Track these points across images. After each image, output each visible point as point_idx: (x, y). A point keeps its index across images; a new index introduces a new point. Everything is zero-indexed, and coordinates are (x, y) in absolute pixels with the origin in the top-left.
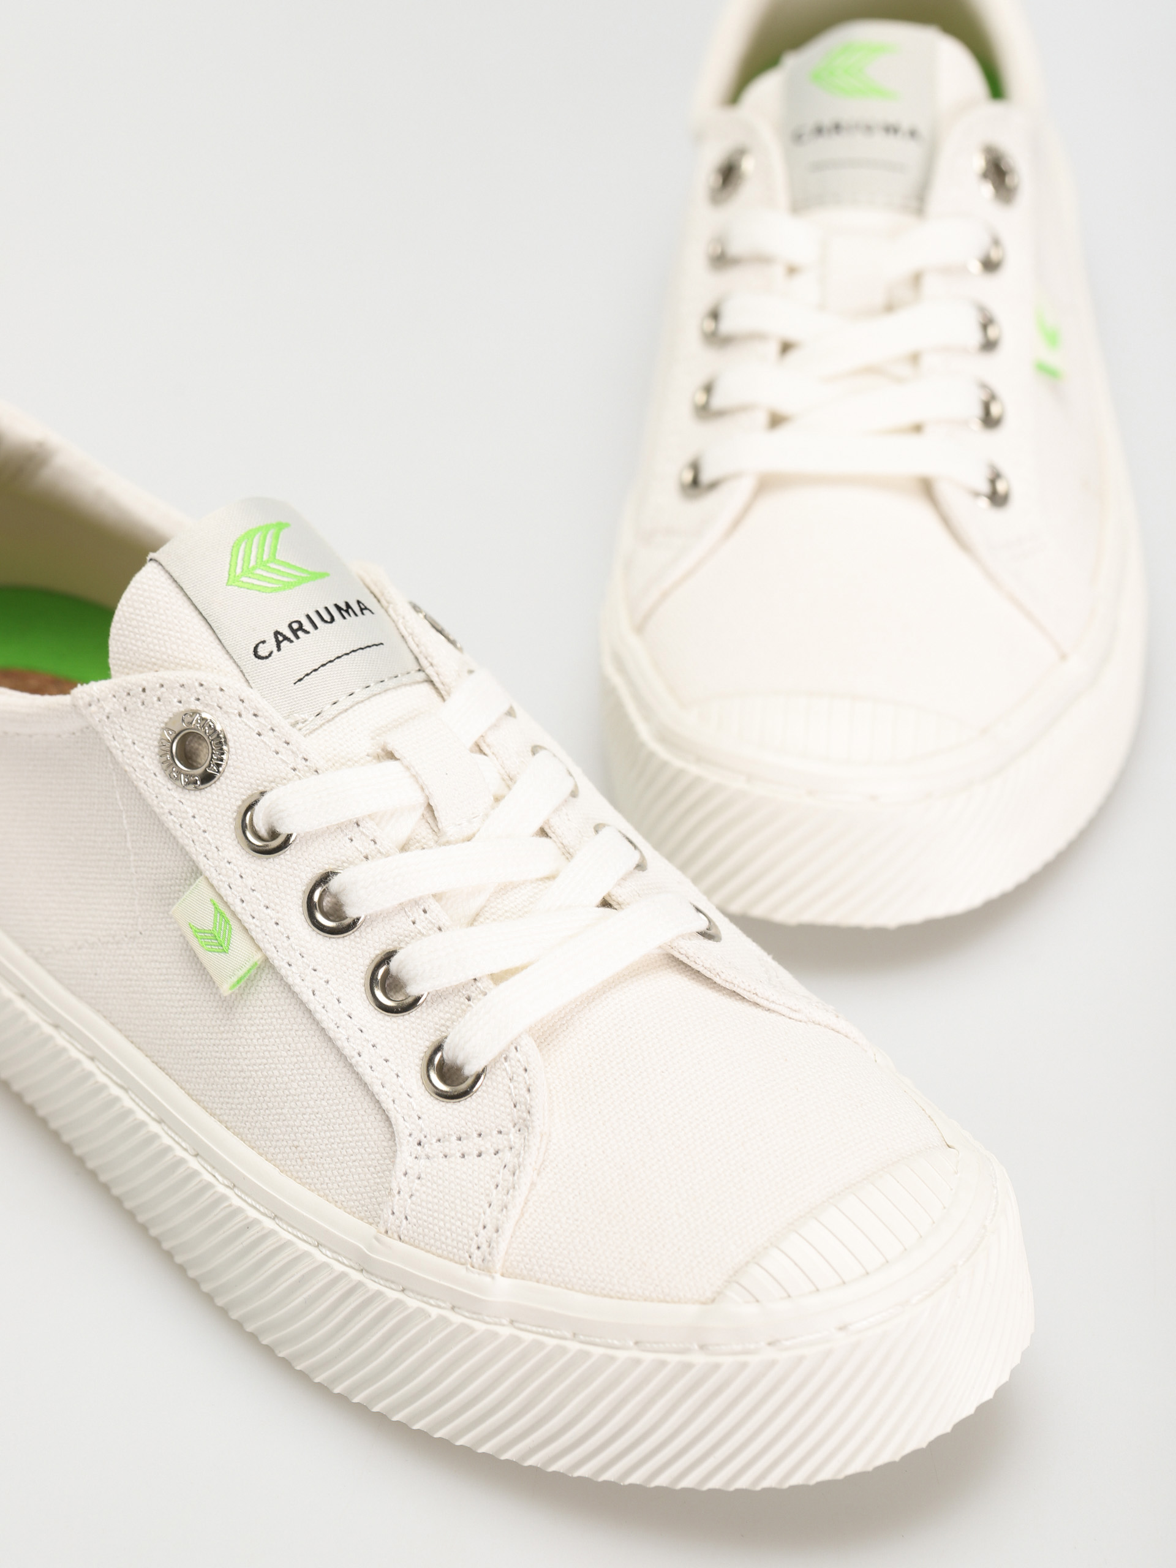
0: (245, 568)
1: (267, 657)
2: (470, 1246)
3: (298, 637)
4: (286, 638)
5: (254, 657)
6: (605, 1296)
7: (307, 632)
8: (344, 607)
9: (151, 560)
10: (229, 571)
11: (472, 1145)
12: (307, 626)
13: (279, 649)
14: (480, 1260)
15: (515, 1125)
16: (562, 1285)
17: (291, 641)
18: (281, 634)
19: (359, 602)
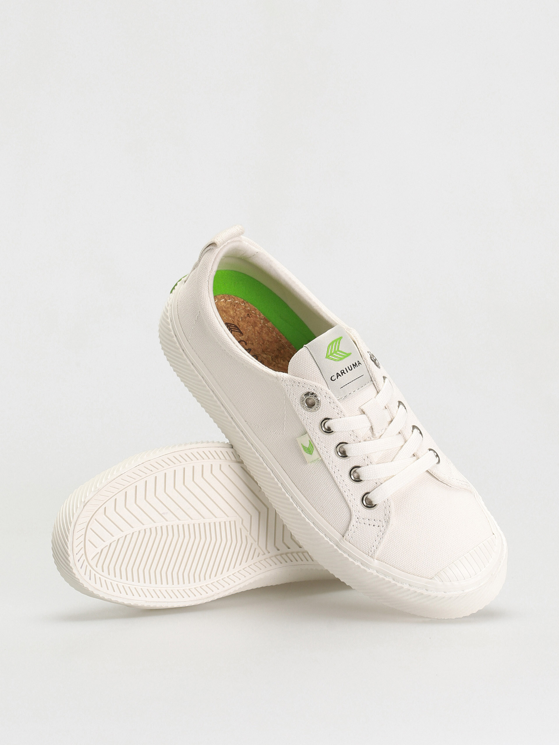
0: (331, 353)
1: (334, 380)
2: (369, 550)
3: (343, 375)
4: (340, 375)
5: (330, 380)
6: (402, 571)
7: (345, 373)
8: (355, 365)
9: (305, 346)
10: (327, 354)
11: (372, 522)
12: (345, 372)
13: (337, 378)
14: (371, 555)
15: (384, 520)
16: (392, 565)
17: (341, 376)
18: (338, 374)
19: (358, 361)
